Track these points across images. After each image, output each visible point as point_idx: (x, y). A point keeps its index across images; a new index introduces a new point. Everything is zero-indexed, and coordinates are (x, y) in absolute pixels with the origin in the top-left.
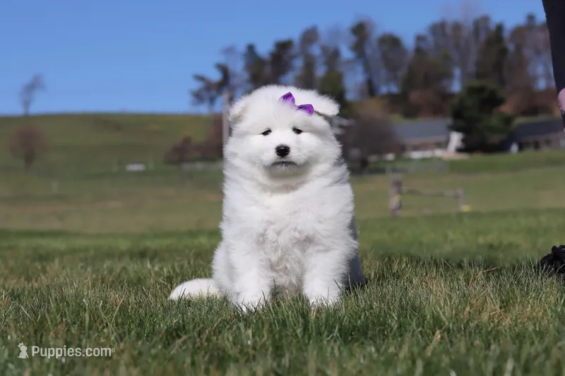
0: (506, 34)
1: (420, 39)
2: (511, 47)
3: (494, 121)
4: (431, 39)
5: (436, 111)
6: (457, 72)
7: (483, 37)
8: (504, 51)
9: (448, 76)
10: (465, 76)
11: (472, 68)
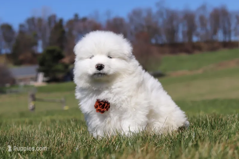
0: (65, 24)
1: (21, 26)
2: (66, 30)
3: (60, 67)
4: (27, 27)
5: (31, 62)
6: (40, 43)
7: (53, 25)
8: (63, 32)
9: (36, 44)
10: (44, 44)
11: (47, 41)
